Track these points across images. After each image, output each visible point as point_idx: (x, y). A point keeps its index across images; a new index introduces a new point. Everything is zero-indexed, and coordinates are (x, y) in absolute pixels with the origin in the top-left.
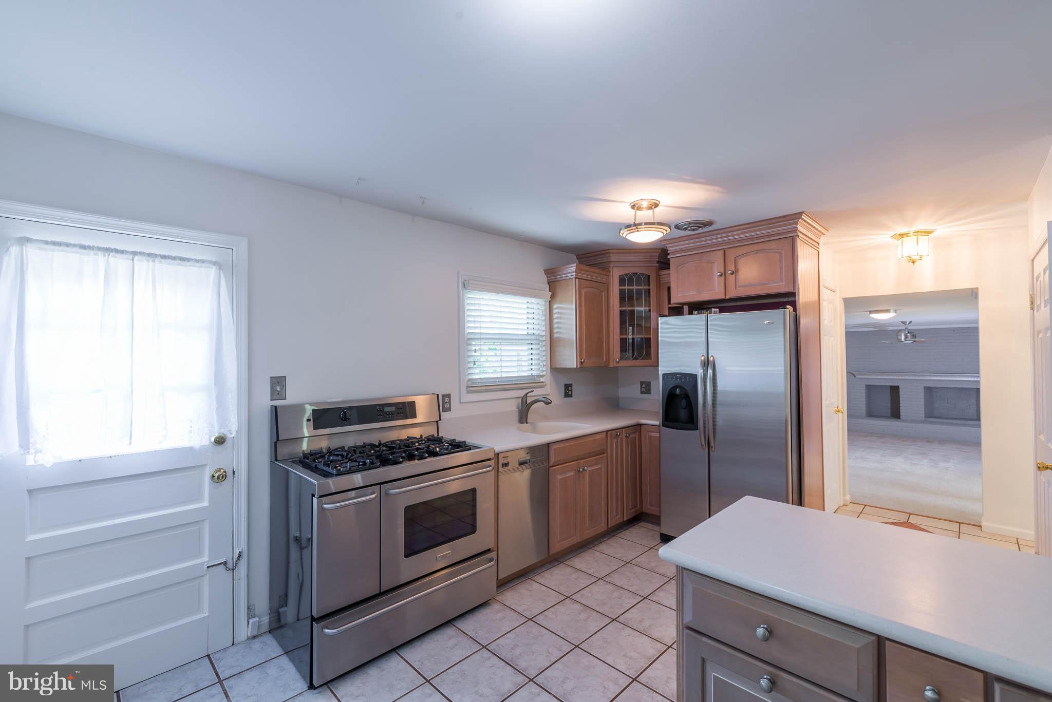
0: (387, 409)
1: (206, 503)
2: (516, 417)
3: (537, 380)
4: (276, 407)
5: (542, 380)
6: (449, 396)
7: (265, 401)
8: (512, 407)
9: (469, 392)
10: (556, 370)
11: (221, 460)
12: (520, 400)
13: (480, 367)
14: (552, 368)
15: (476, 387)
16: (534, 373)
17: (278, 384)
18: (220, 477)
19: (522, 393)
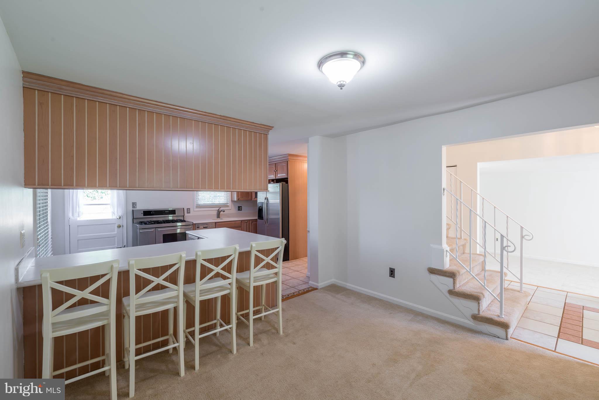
0: (166, 212)
1: (116, 233)
2: (216, 216)
3: (226, 204)
4: (133, 210)
5: (228, 205)
6: (189, 209)
7: (131, 208)
8: (215, 213)
9: (196, 208)
10: (233, 201)
11: (120, 222)
12: (217, 211)
13: (200, 200)
14: (232, 201)
15: (199, 206)
16: (225, 202)
17: (134, 205)
18: (119, 227)
19: (218, 209)
